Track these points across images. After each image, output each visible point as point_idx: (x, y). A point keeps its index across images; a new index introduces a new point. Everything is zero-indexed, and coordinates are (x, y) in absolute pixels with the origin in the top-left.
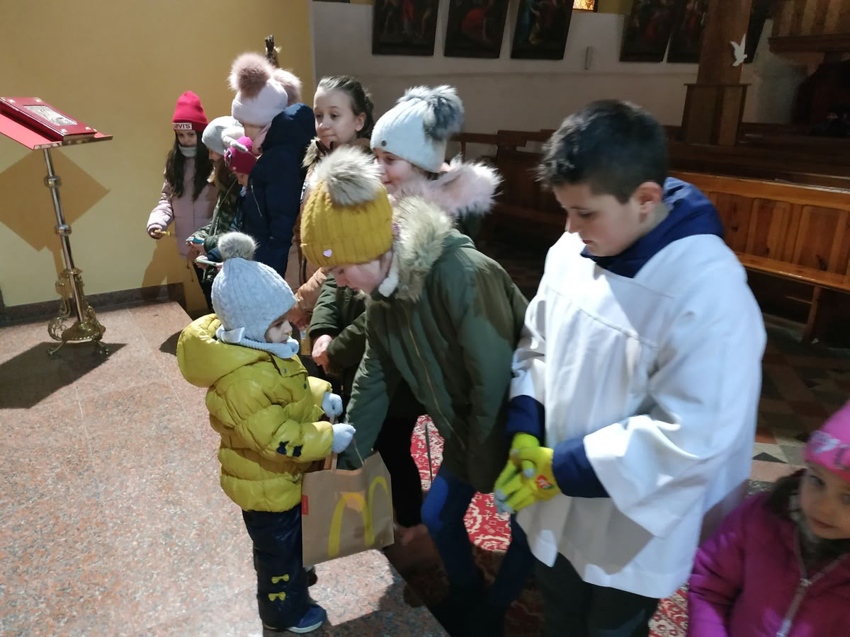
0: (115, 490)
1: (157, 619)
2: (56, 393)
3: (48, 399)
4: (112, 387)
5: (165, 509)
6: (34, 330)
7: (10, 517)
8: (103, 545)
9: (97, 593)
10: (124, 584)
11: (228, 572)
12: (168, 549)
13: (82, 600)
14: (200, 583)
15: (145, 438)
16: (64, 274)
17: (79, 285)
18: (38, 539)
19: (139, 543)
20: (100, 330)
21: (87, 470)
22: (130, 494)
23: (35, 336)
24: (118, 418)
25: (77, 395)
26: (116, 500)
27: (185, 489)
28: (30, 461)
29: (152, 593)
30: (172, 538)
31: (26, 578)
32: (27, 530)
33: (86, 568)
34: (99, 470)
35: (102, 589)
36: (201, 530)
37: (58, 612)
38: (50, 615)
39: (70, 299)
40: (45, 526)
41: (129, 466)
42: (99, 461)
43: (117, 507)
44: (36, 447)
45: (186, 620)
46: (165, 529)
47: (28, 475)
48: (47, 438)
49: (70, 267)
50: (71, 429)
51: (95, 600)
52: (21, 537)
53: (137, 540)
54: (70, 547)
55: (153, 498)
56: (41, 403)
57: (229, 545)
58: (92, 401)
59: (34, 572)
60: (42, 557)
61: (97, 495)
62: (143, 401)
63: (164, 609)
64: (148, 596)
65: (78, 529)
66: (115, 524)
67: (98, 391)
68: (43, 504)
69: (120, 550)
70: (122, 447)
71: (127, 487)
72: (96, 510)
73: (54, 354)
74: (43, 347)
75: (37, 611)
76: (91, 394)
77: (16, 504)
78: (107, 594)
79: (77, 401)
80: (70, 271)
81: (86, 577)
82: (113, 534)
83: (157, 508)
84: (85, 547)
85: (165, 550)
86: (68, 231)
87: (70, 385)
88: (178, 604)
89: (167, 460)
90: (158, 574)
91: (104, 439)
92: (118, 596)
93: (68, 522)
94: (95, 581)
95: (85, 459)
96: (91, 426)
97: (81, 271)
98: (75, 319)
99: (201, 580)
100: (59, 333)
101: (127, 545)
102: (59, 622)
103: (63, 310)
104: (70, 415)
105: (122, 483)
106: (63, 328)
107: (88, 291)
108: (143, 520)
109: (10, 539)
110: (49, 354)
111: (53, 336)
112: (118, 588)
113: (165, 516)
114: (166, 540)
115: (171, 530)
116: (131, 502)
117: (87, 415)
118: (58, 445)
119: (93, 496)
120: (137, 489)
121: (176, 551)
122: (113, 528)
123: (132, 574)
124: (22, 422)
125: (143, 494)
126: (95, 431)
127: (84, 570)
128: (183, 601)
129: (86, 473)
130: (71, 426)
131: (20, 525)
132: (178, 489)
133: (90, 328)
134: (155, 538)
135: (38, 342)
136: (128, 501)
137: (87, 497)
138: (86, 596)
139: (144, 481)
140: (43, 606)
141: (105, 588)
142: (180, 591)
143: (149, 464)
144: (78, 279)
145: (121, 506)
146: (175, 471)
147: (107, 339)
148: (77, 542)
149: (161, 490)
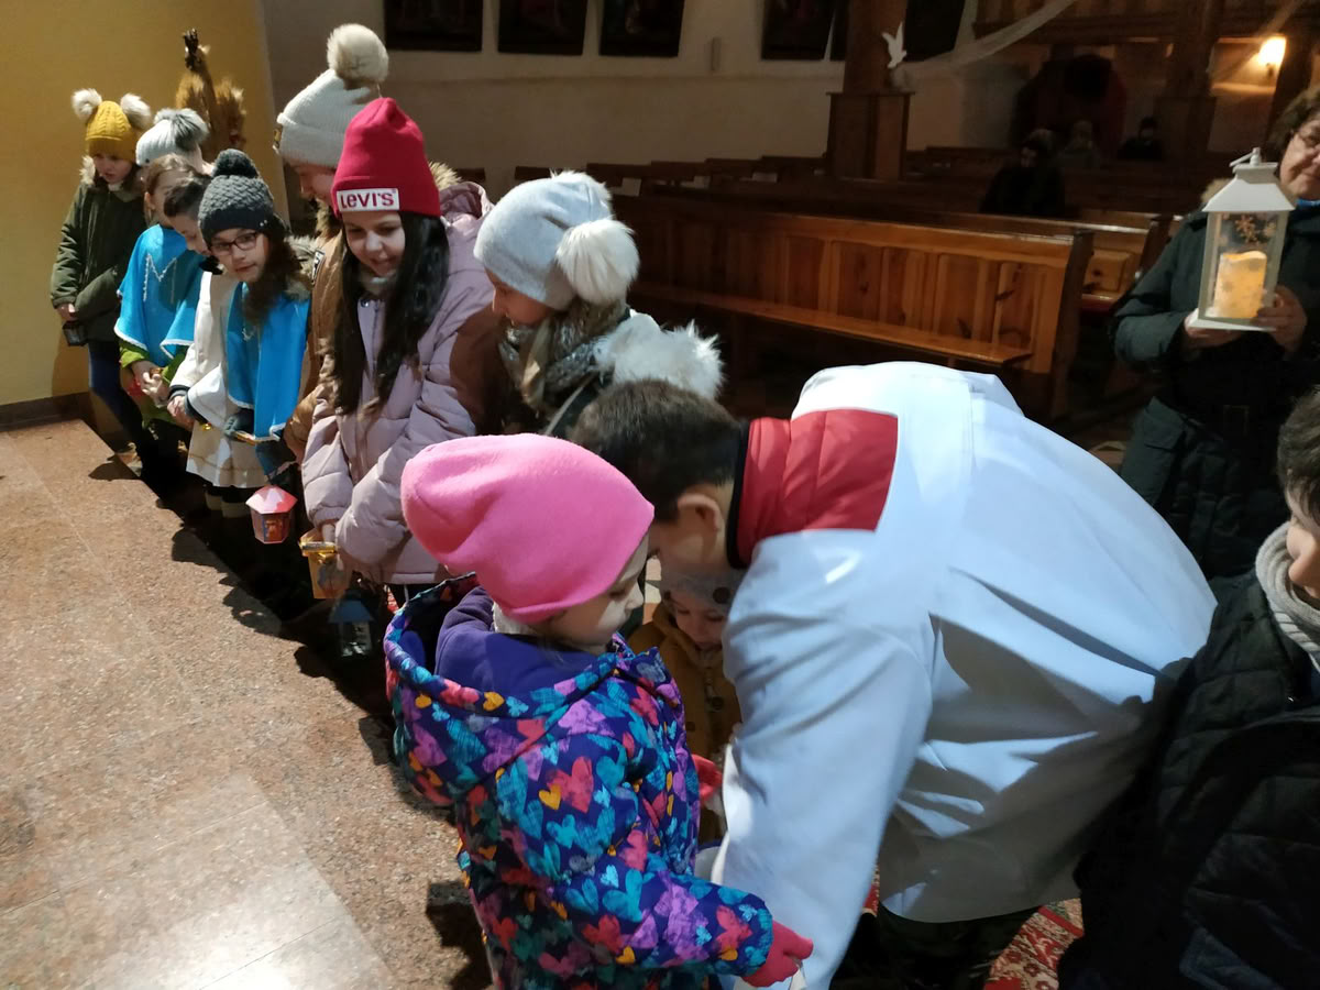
1: (49, 768)
11: (144, 716)
12: (64, 700)
14: (106, 730)
15: (33, 586)
19: (24, 698)
22: (11, 648)
27: (88, 637)
29: (43, 744)
36: (110, 677)
41: (10, 618)
45: (86, 767)
53: (22, 695)
57: (145, 690)
62: (30, 544)
63: (57, 758)
64: (37, 748)
71: (7, 641)
83: (49, 660)
85: (60, 702)
88: (77, 752)
89: (63, 608)
90: (50, 726)
99: (108, 726)
108: (31, 674)
113: (61, 666)
114: (61, 691)
115: (68, 681)
116: (12, 656)
121: (75, 703)
128: (83, 748)
132: (79, 637)
134: (46, 690)
139: (32, 632)
142: (79, 739)
143: (38, 613)
146: (75, 618)
149: (55, 640)
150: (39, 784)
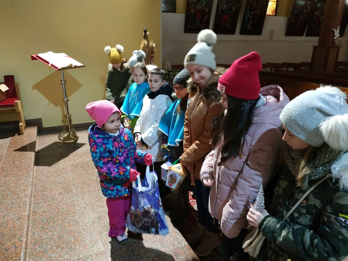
0: (80, 200)
1: (94, 251)
2: (60, 161)
3: (57, 163)
4: (80, 160)
5: (98, 209)
6: (53, 137)
7: (42, 207)
8: (75, 221)
9: (72, 239)
10: (82, 236)
12: (99, 224)
13: (66, 241)
15: (92, 181)
16: (65, 116)
17: (70, 121)
18: (52, 217)
19: (88, 221)
20: (77, 138)
21: (70, 191)
22: (85, 202)
23: (53, 139)
24: (82, 172)
25: (67, 162)
26: (80, 204)
28: (50, 186)
29: (92, 241)
30: (100, 220)
31: (47, 231)
32: (48, 213)
33: (68, 229)
34: (75, 192)
35: (74, 238)
37: (58, 245)
38: (55, 246)
39: (66, 125)
40: (55, 212)
41: (85, 191)
42: (74, 188)
43: (80, 206)
44: (52, 181)
45: (104, 253)
46: (98, 216)
47: (49, 192)
48: (56, 178)
49: (67, 114)
50: (65, 175)
51: (71, 242)
52: (46, 215)
53: (87, 220)
54: (63, 221)
55: (94, 204)
56: (54, 165)
58: (73, 165)
59: (50, 229)
60: (53, 223)
61: (73, 201)
63: (96, 247)
64: (91, 242)
65: (66, 214)
66: (80, 213)
67: (75, 161)
68: (54, 203)
69: (81, 223)
70: (83, 184)
71: (84, 199)
72: (73, 207)
73: (60, 146)
74: (56, 143)
75: (50, 244)
76: (73, 162)
77: (44, 203)
78: (76, 240)
79: (68, 165)
80: (67, 115)
81: (68, 233)
82: (78, 217)
83: (95, 208)
84: (68, 221)
85: (98, 225)
86: (68, 100)
87: (65, 159)
88: (102, 246)
90: (95, 234)
91: (77, 180)
92: (80, 241)
93: (62, 211)
94: (72, 235)
95: (70, 187)
96: (72, 175)
97: (71, 116)
98: (68, 133)
100: (62, 138)
101: (83, 221)
102: (58, 249)
103: (64, 130)
104: (65, 170)
105: (83, 197)
106: (64, 136)
107: (73, 123)
108: (90, 212)
109: (42, 216)
110: (58, 146)
111: (60, 139)
112: (80, 238)
113: (98, 211)
114: (98, 221)
115: (100, 217)
116: (85, 205)
117: (71, 170)
118: (60, 181)
119: (72, 202)
120: (88, 200)
121: (102, 225)
122: (79, 214)
123: (85, 233)
124: (48, 172)
125: (90, 202)
126: (73, 177)
127: (68, 230)
128: (103, 245)
129: (70, 193)
130: (65, 174)
131: (45, 211)
133: (73, 137)
134: (94, 219)
135: (54, 141)
136: (85, 204)
137: (70, 202)
138: (68, 240)
139: (91, 197)
140: (53, 242)
141: (75, 237)
142: (102, 241)
143: (93, 190)
144: (70, 118)
145: (82, 206)
147: (79, 142)
148: (65, 219)
149: (97, 201)
150: (91, 257)
